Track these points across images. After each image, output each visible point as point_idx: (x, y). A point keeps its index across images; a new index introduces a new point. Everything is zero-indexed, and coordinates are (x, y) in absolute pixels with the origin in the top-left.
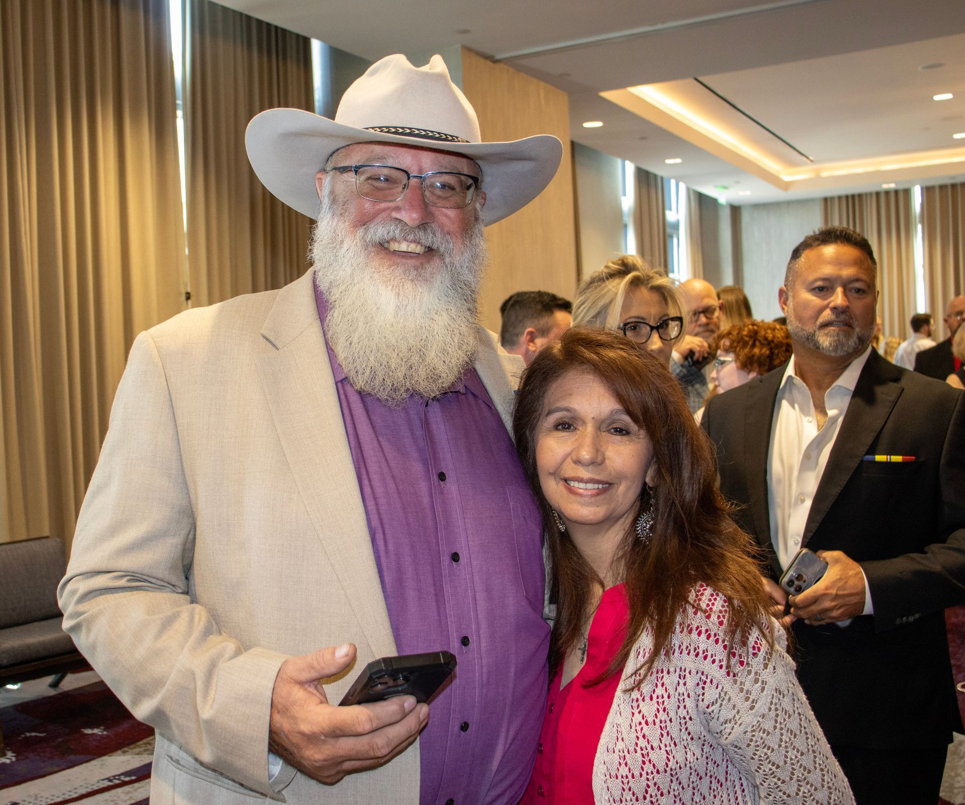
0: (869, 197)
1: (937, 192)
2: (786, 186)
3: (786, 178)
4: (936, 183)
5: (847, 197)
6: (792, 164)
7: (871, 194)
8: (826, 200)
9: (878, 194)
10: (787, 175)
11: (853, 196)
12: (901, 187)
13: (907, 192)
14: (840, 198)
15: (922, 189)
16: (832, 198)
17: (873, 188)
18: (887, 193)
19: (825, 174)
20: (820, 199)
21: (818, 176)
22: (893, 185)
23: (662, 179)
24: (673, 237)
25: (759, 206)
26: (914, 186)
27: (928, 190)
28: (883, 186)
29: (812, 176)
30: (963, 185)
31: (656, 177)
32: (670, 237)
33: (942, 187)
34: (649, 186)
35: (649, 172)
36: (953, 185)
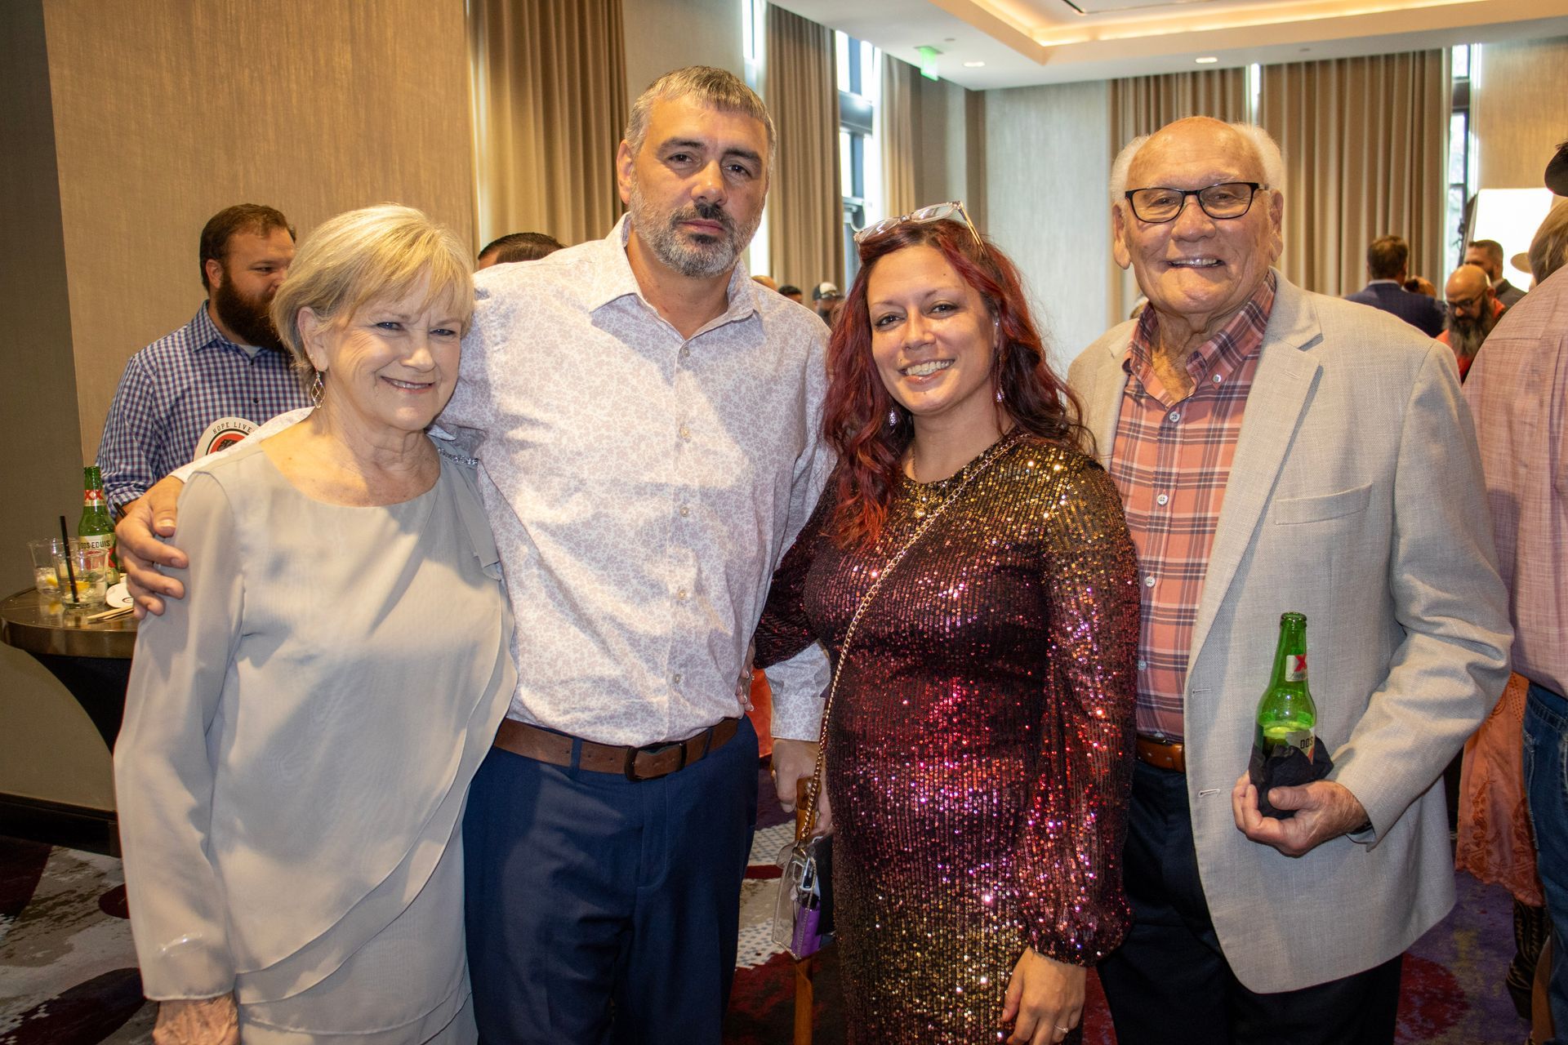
0: (1180, 79)
1: (1285, 71)
2: (1042, 55)
3: (1044, 43)
4: (1283, 59)
5: (1147, 78)
6: (1050, 17)
7: (1184, 74)
8: (1115, 82)
9: (1195, 75)
10: (1045, 36)
11: (1157, 77)
12: (1229, 64)
13: (1239, 73)
14: (1136, 80)
15: (1262, 68)
16: (1125, 80)
17: (1187, 67)
18: (1209, 74)
19: (1105, 37)
20: (1107, 81)
21: (1094, 40)
22: (1213, 60)
23: (832, 33)
24: (862, 137)
25: (1014, 93)
26: (1250, 64)
27: (1271, 72)
28: (1200, 61)
29: (1085, 38)
30: (1325, 63)
31: (818, 27)
32: (855, 137)
33: (1293, 67)
34: (801, 42)
35: (800, 18)
36: (1309, 64)
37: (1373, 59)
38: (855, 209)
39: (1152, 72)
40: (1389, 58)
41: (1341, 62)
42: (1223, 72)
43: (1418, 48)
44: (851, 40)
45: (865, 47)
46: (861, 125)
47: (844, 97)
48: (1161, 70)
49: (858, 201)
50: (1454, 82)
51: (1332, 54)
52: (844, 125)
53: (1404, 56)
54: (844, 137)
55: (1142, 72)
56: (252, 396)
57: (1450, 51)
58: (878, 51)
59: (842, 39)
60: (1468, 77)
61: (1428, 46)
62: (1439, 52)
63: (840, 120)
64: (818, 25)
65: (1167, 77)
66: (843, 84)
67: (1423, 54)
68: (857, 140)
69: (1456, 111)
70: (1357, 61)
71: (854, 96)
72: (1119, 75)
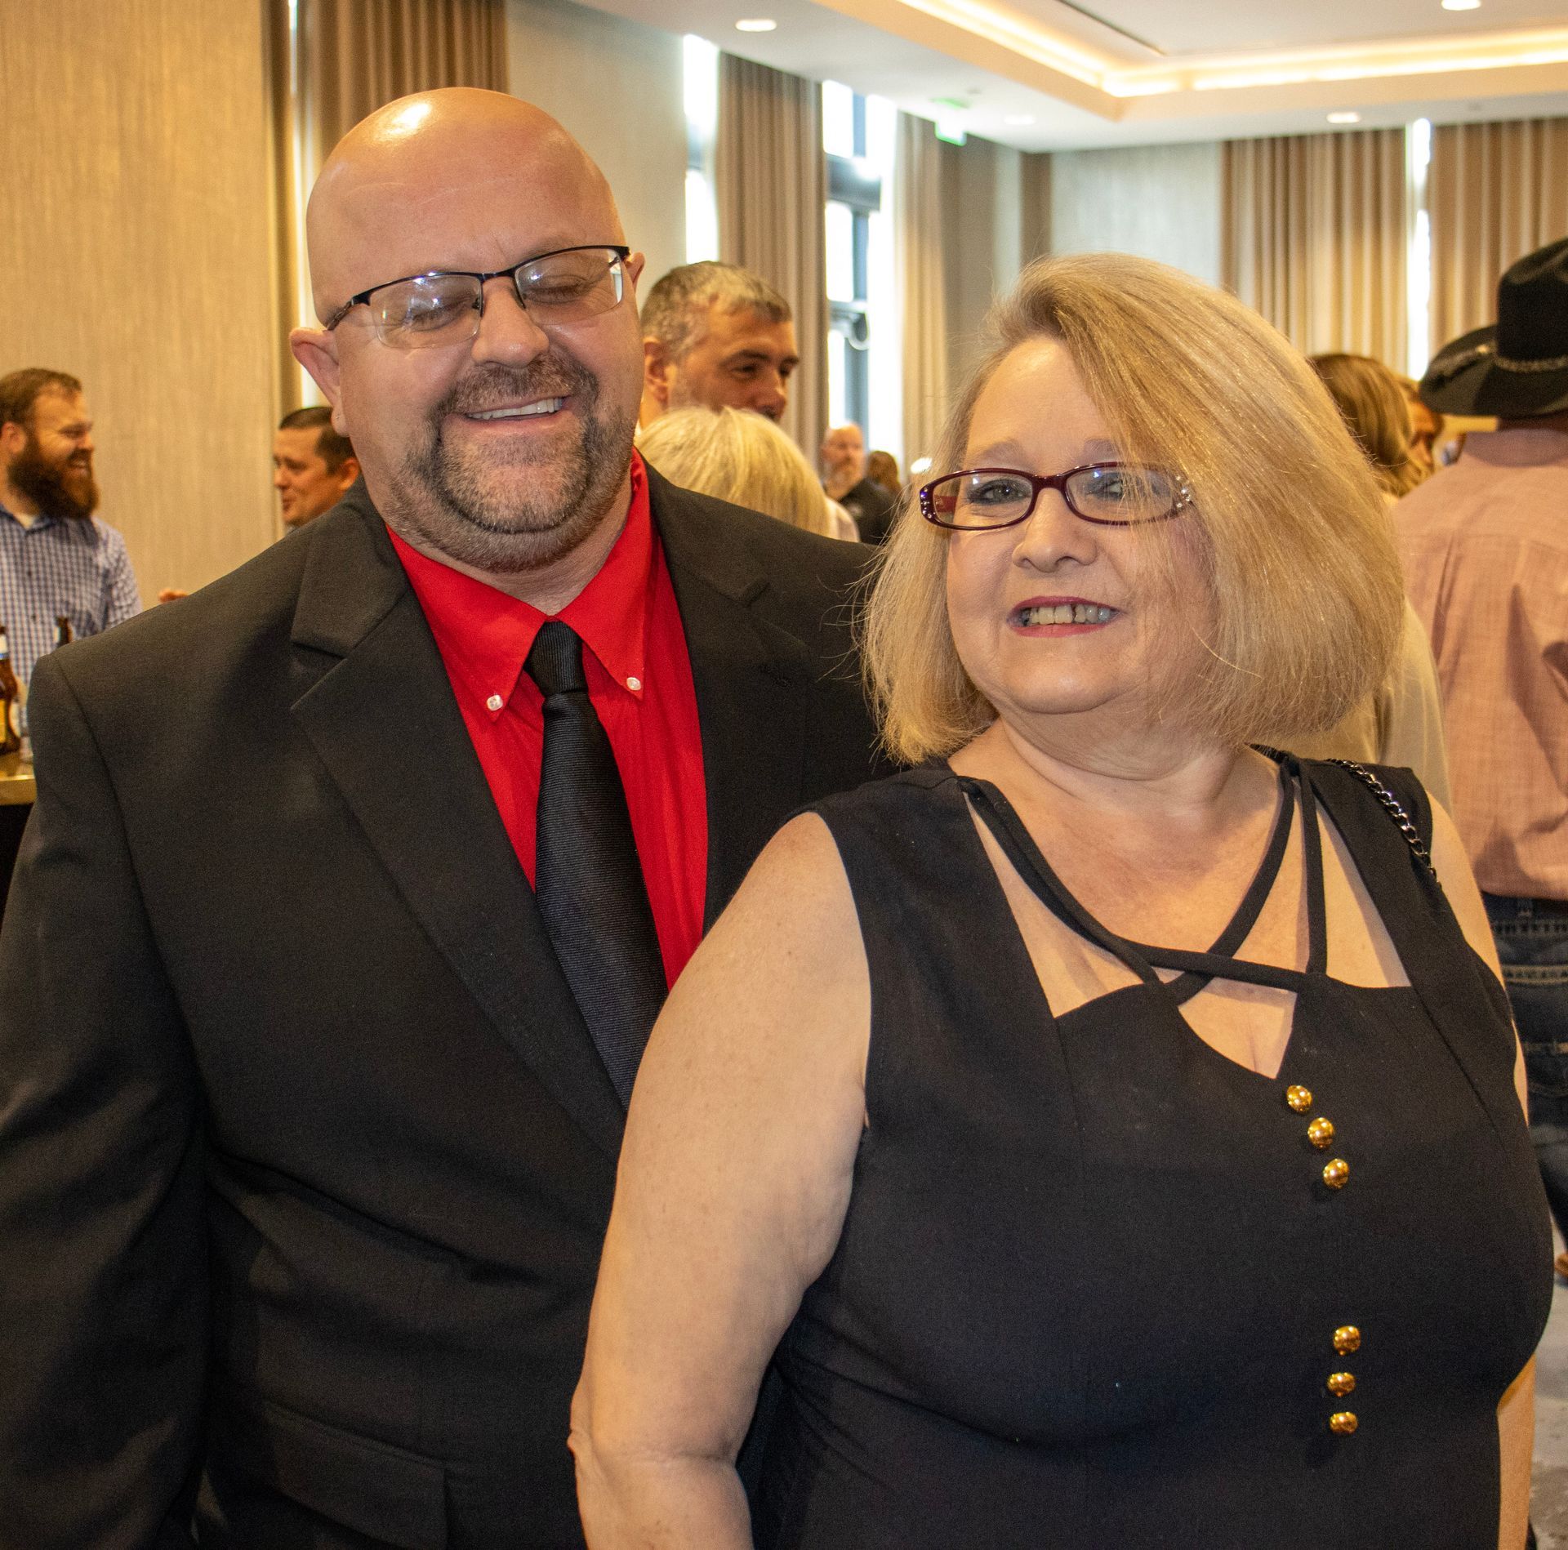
1: (1461, 137)
2: (1116, 108)
3: (1118, 92)
4: (1460, 115)
5: (1273, 140)
6: (1127, 58)
8: (1229, 146)
9: (1338, 137)
10: (1117, 81)
11: (1286, 140)
12: (1384, 122)
13: (1398, 134)
14: (1258, 142)
15: (1432, 128)
16: (1243, 142)
18: (1358, 135)
19: (1201, 85)
20: (1215, 143)
21: (1187, 89)
22: (1355, 118)
23: (819, 84)
24: (866, 217)
25: (1091, 156)
26: (1414, 123)
27: (1443, 133)
28: (1336, 118)
29: (1172, 86)
30: (1515, 125)
31: (797, 80)
32: (859, 216)
33: (1472, 128)
35: (770, 68)
36: (1495, 126)
38: (854, 317)
41: (1537, 123)
42: (1377, 134)
46: (864, 200)
47: (835, 161)
48: (1294, 129)
49: (859, 306)
51: (1526, 112)
52: (835, 197)
54: (837, 216)
55: (1267, 131)
56: (26, 569)
58: (892, 106)
63: (826, 193)
65: (1301, 139)
66: (835, 145)
68: (860, 219)
71: (857, 161)
72: (1234, 135)
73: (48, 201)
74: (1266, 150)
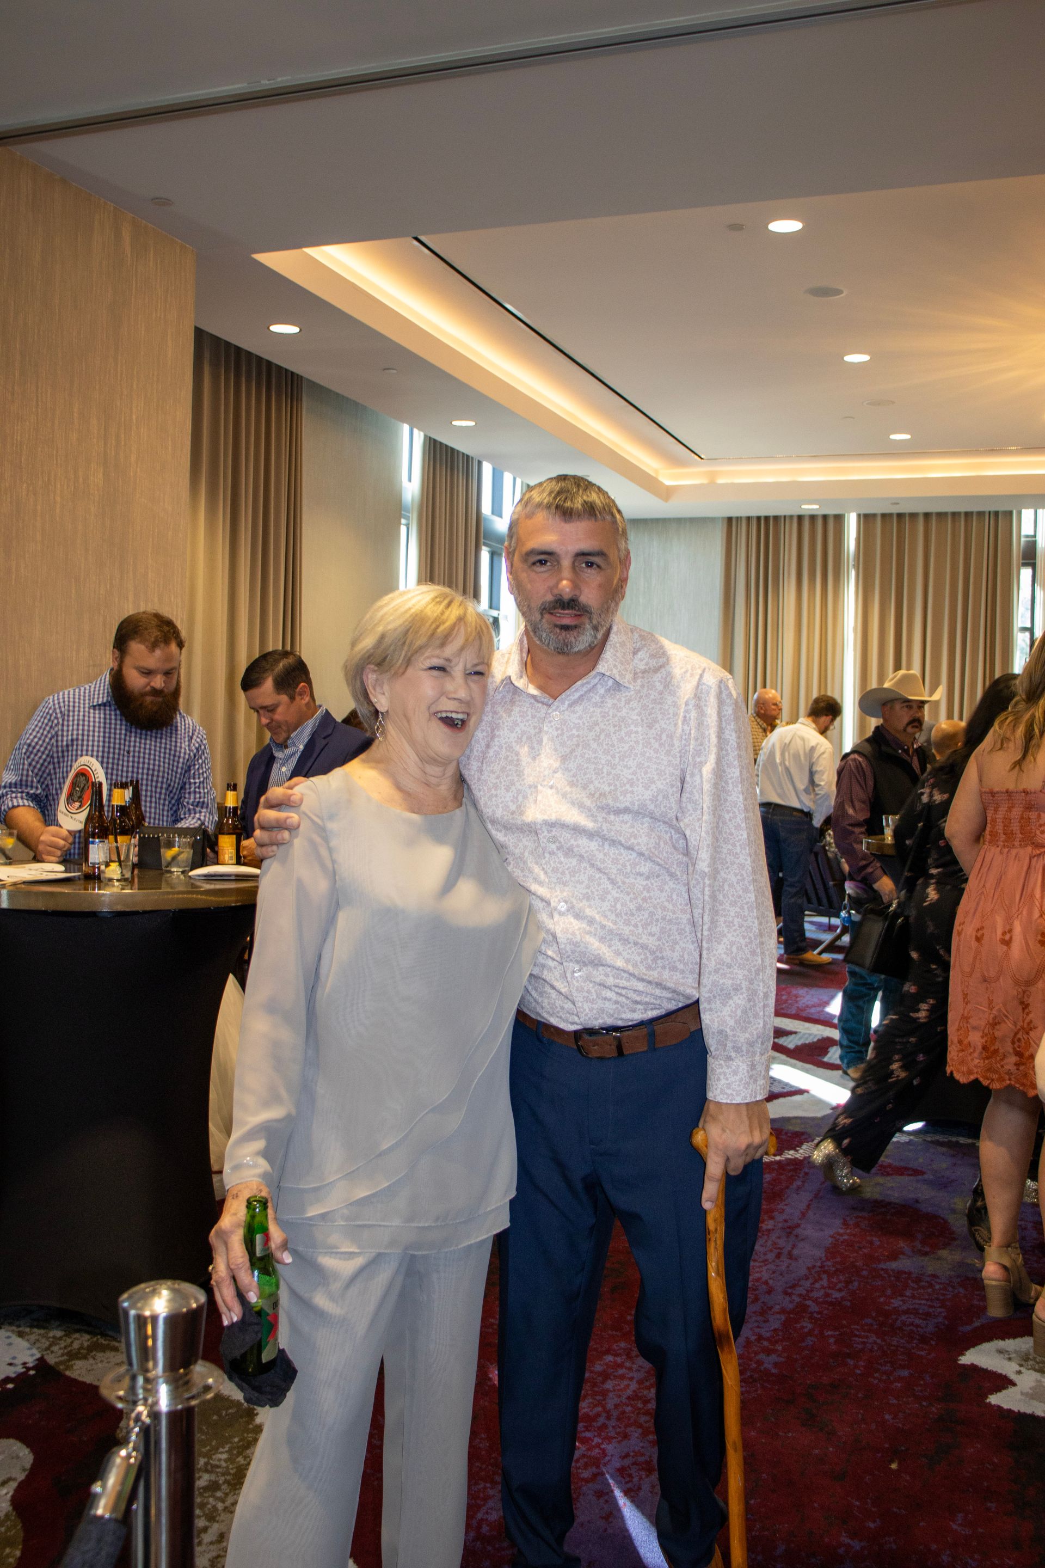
0: (788, 521)
1: (879, 519)
2: (666, 493)
3: (668, 482)
4: (879, 510)
5: (759, 518)
6: (675, 462)
7: (791, 517)
8: (730, 520)
9: (800, 518)
10: (668, 477)
11: (767, 518)
12: (831, 511)
13: (839, 519)
14: (748, 519)
15: (859, 516)
16: (738, 519)
17: (794, 511)
18: (813, 518)
19: (721, 481)
20: (723, 518)
21: (712, 483)
22: (817, 507)
23: (480, 463)
26: (849, 513)
27: (866, 519)
28: (803, 507)
29: (705, 481)
30: (913, 516)
31: (467, 458)
32: (494, 556)
33: (886, 517)
34: (452, 469)
35: (452, 449)
36: (900, 516)
37: (954, 514)
39: (763, 513)
40: (968, 514)
41: (927, 515)
42: (825, 517)
43: (993, 509)
44: (494, 469)
45: (508, 477)
47: (485, 519)
48: (771, 513)
49: (494, 613)
50: (1023, 539)
51: (921, 509)
52: (485, 545)
53: (981, 514)
54: (485, 555)
55: (754, 513)
57: (1019, 513)
58: (519, 481)
59: (487, 469)
60: (1035, 536)
61: (1001, 508)
62: (1011, 513)
63: (482, 540)
64: (468, 456)
65: (776, 518)
66: (486, 509)
67: (997, 513)
68: (495, 558)
69: (1025, 565)
70: (941, 515)
71: (495, 518)
72: (734, 514)
73: (58, 499)
74: (754, 523)
